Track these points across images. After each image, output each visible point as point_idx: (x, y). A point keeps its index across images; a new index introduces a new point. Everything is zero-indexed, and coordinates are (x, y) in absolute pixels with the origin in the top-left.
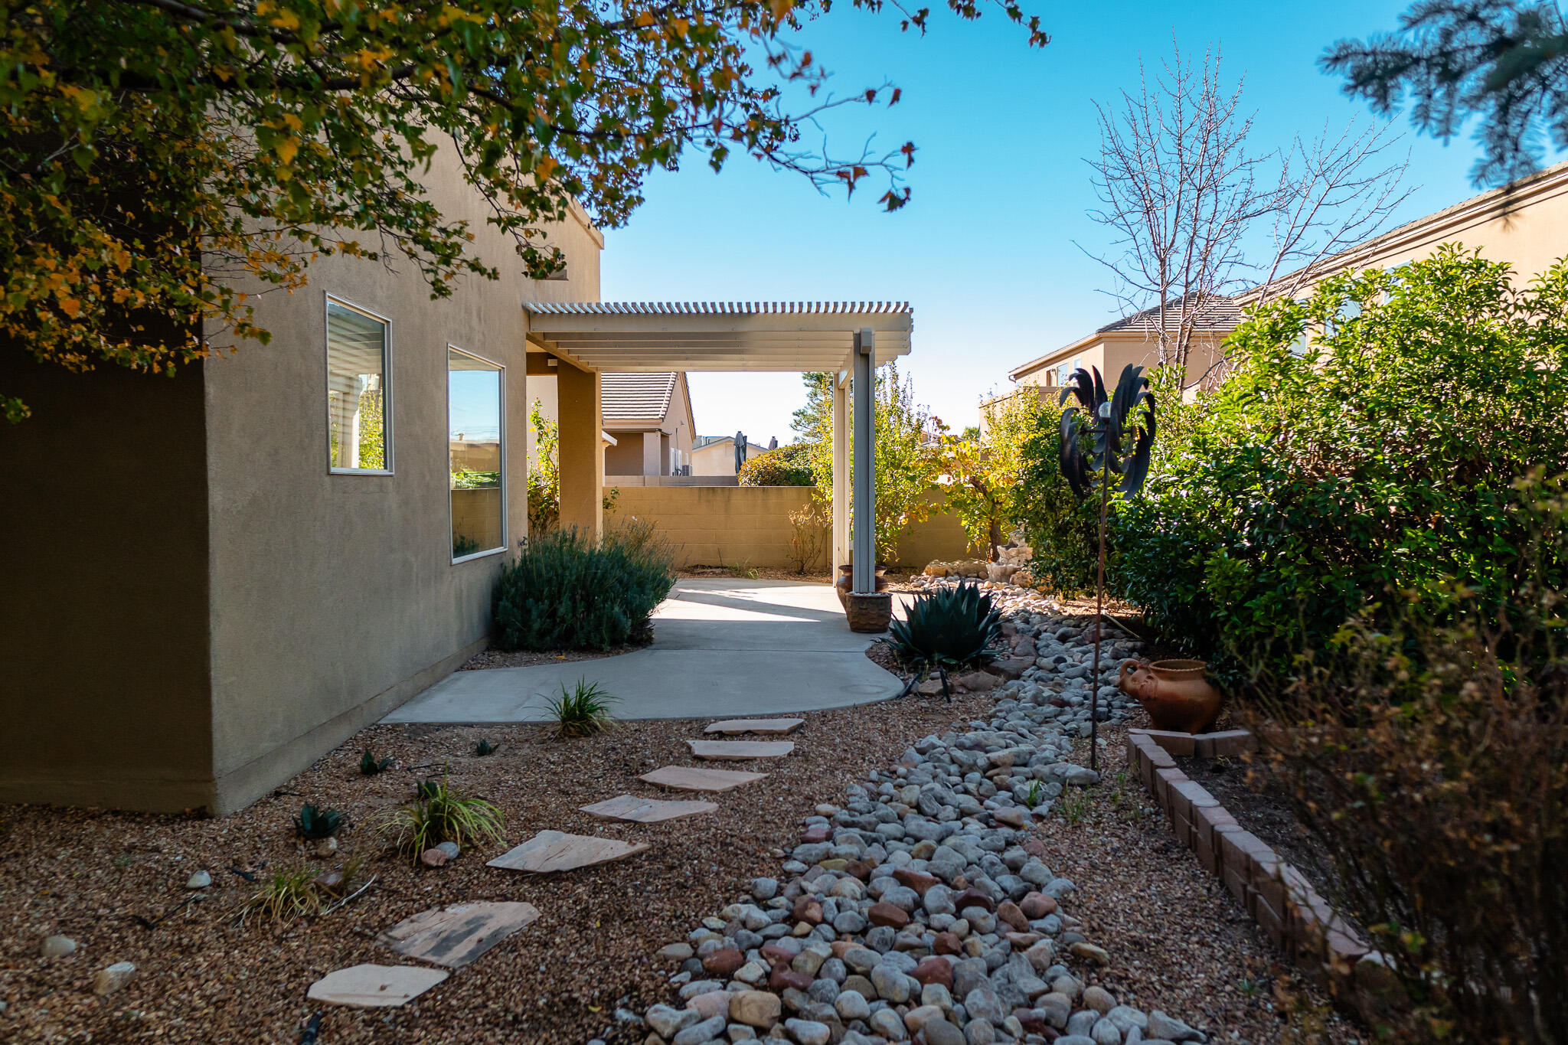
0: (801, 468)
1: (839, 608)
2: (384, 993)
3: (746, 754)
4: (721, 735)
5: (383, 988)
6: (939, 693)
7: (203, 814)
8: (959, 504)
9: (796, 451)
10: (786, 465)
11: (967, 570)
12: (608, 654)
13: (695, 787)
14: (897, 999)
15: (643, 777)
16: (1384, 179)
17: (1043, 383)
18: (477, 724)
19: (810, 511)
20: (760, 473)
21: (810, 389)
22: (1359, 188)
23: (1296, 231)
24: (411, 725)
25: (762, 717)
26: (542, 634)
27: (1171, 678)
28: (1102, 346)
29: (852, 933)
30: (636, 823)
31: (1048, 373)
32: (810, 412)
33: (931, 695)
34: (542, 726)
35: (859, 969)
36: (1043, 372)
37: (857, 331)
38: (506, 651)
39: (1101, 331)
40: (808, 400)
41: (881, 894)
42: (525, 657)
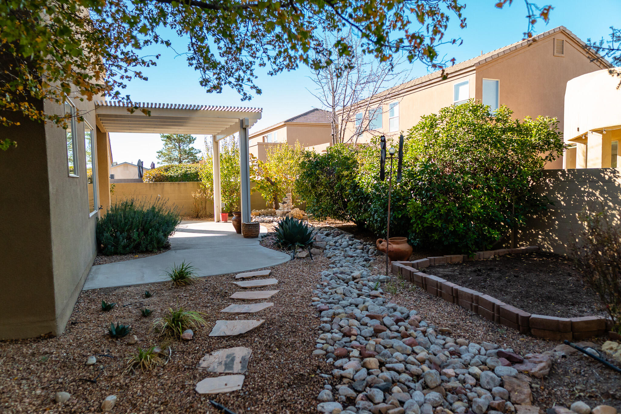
0: (173, 175)
1: (233, 230)
2: (227, 386)
3: (263, 285)
4: (243, 279)
5: (226, 385)
6: (307, 256)
7: (51, 336)
8: (262, 187)
9: (169, 168)
10: (165, 174)
11: (267, 213)
12: (156, 253)
13: (256, 298)
14: (409, 353)
15: (231, 297)
16: (405, 73)
17: (261, 141)
18: (132, 286)
19: (200, 192)
20: (154, 177)
21: (164, 142)
22: (395, 75)
23: (376, 89)
24: (100, 289)
25: (250, 271)
26: (124, 247)
27: (398, 243)
28: (286, 128)
29: (370, 337)
30: (249, 313)
31: (264, 137)
32: (164, 151)
33: (304, 258)
34: (164, 283)
35: (388, 346)
36: (261, 137)
37: (241, 119)
38: (108, 256)
39: (285, 122)
40: (164, 147)
41: (367, 323)
42: (119, 257)
